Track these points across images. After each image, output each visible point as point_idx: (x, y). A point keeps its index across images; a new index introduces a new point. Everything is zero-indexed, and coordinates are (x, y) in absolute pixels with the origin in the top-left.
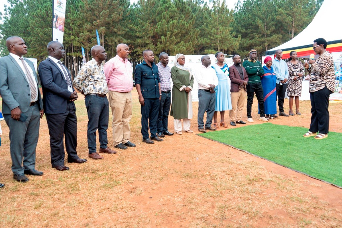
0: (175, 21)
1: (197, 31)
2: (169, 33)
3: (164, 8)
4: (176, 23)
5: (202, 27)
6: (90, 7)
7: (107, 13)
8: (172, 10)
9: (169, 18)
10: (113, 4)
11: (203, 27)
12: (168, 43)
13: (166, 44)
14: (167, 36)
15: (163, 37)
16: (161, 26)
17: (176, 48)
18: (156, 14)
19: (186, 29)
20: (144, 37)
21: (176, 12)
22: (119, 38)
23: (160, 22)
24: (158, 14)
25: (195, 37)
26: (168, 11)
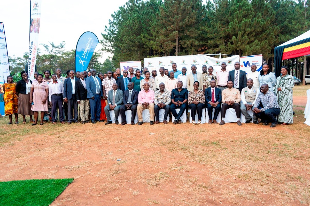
0: (248, 20)
1: (276, 27)
2: (240, 33)
3: (238, 8)
4: (249, 21)
5: (284, 23)
6: (165, 14)
7: (179, 18)
8: (246, 9)
9: (242, 17)
10: (186, 9)
11: (286, 23)
12: (240, 43)
13: (237, 43)
14: (238, 36)
15: (234, 37)
16: (232, 26)
17: (248, 47)
18: (229, 14)
19: (262, 26)
20: (215, 38)
21: (250, 10)
22: (191, 40)
23: (232, 22)
24: (231, 14)
25: (272, 35)
26: (242, 10)
